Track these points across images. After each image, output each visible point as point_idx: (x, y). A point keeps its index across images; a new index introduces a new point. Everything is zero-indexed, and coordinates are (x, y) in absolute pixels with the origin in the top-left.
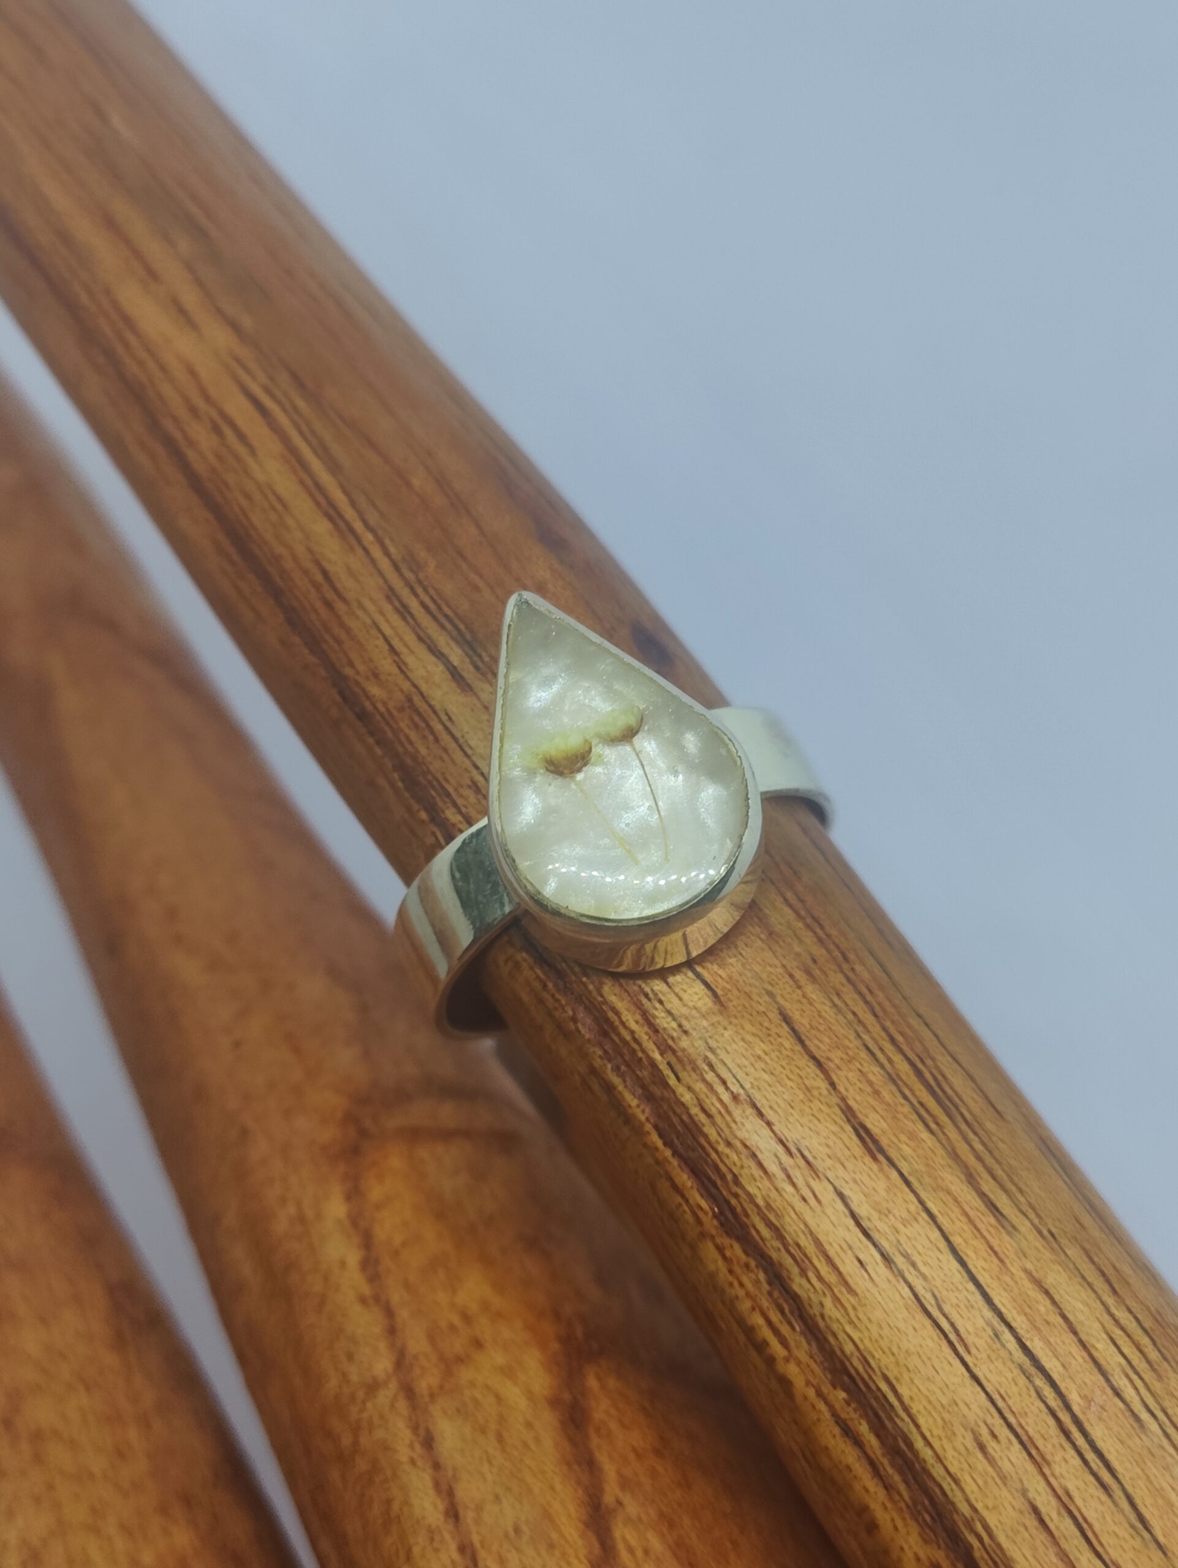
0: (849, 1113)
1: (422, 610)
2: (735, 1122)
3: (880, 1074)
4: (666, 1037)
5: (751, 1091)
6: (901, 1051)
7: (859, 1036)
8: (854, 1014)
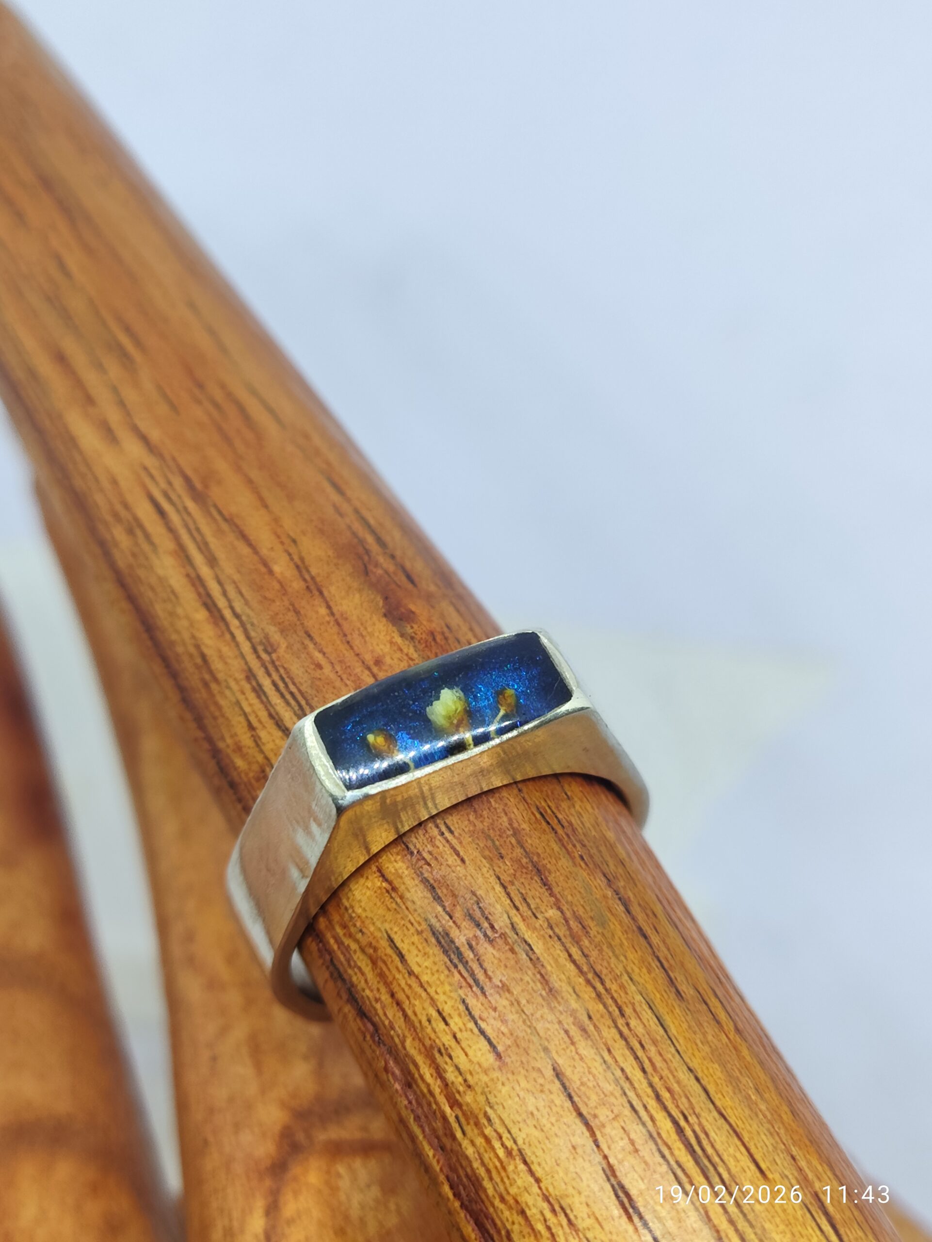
0: (610, 1172)
1: (273, 688)
2: (508, 1178)
3: (641, 1132)
4: (454, 1091)
5: (524, 1147)
6: (665, 1109)
7: (625, 1094)
8: (622, 1070)
